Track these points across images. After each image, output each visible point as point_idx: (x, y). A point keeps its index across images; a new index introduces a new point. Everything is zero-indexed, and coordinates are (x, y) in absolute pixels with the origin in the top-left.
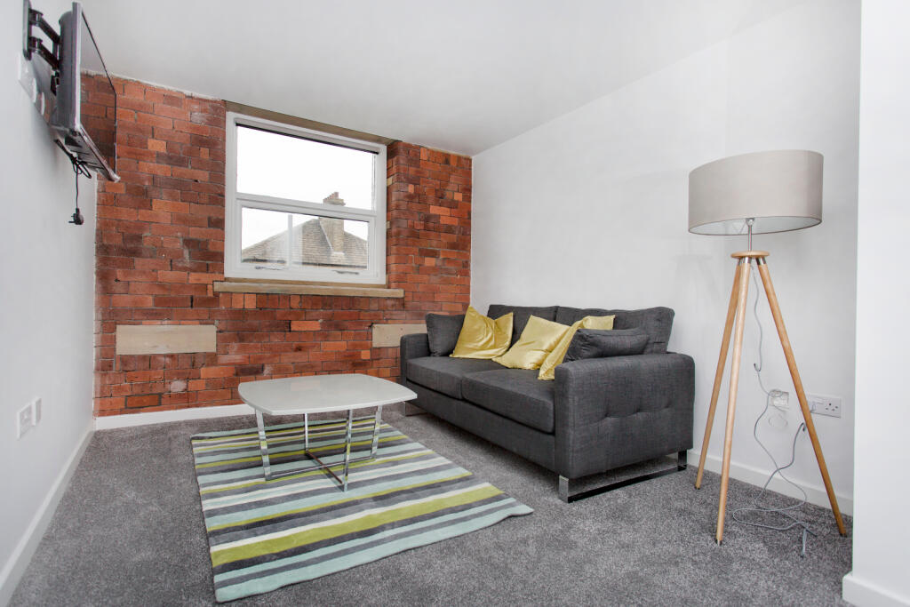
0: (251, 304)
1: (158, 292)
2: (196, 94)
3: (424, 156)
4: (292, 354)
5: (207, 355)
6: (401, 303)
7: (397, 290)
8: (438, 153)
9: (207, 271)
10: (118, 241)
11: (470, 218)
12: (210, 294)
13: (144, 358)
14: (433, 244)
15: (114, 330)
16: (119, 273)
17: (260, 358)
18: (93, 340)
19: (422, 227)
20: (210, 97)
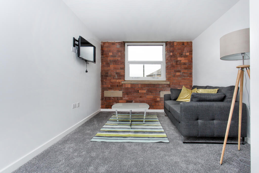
0: (129, 86)
1: (111, 84)
2: (118, 41)
3: (175, 44)
4: (139, 98)
5: (120, 97)
6: (169, 85)
7: (168, 82)
8: (180, 42)
9: (120, 79)
10: (104, 74)
11: (192, 60)
12: (121, 84)
13: (109, 97)
14: (179, 68)
15: (104, 92)
16: (104, 80)
17: (132, 99)
18: (100, 93)
19: (175, 64)
20: (121, 41)
